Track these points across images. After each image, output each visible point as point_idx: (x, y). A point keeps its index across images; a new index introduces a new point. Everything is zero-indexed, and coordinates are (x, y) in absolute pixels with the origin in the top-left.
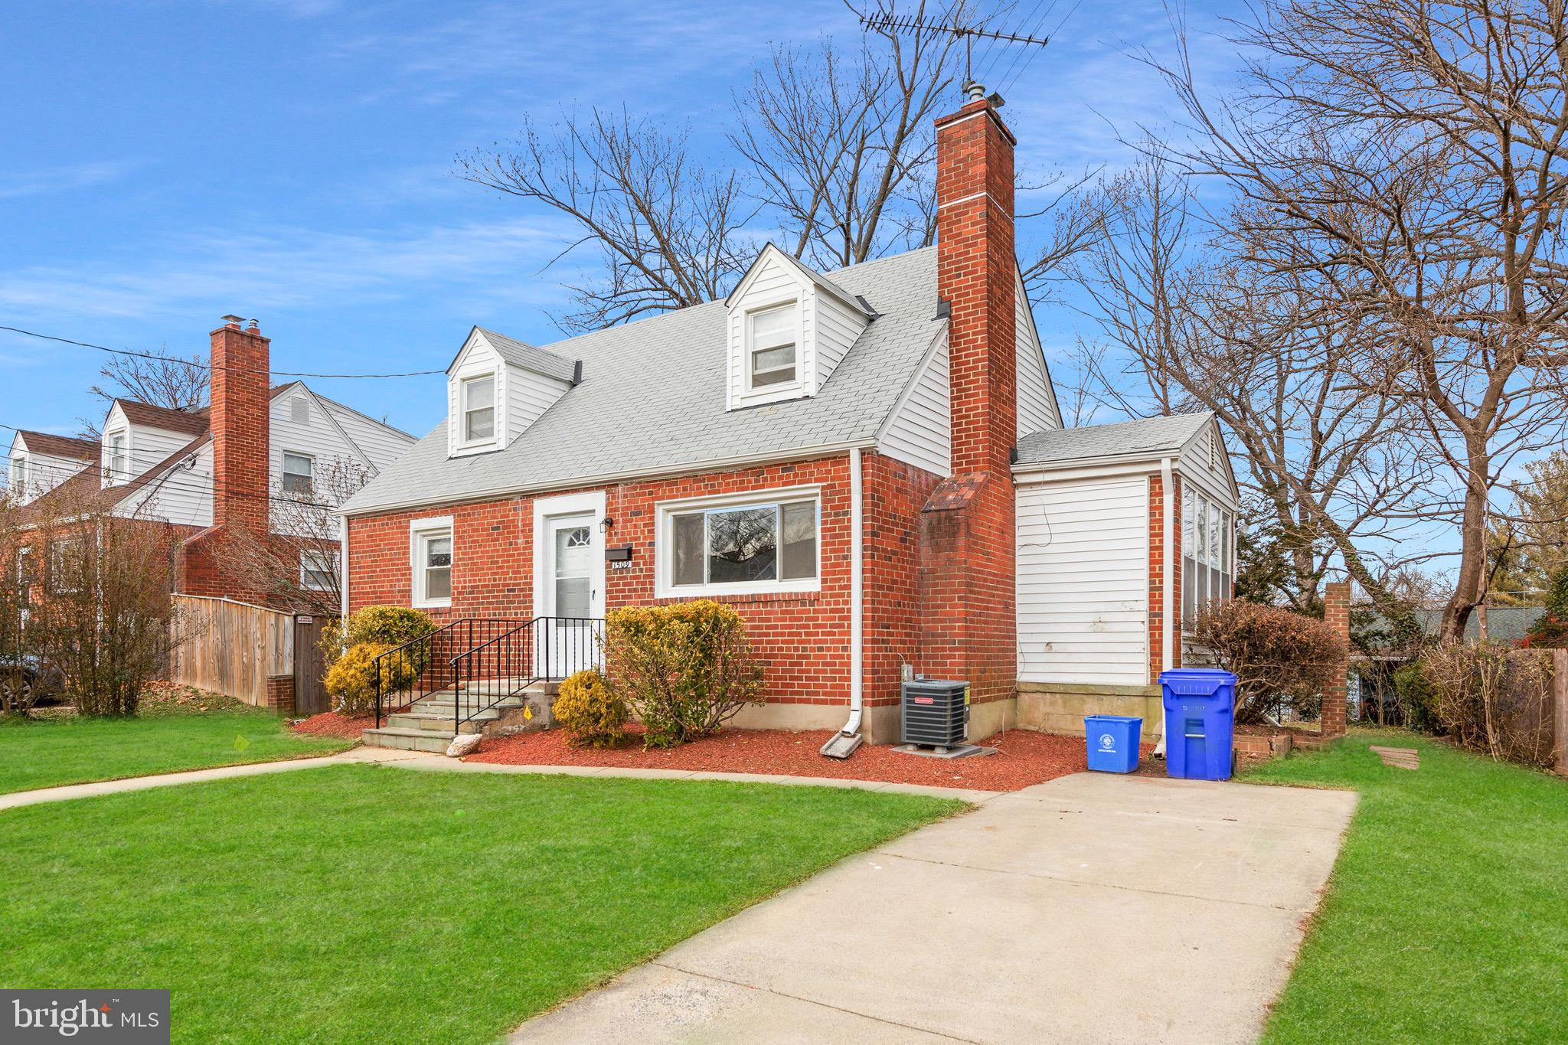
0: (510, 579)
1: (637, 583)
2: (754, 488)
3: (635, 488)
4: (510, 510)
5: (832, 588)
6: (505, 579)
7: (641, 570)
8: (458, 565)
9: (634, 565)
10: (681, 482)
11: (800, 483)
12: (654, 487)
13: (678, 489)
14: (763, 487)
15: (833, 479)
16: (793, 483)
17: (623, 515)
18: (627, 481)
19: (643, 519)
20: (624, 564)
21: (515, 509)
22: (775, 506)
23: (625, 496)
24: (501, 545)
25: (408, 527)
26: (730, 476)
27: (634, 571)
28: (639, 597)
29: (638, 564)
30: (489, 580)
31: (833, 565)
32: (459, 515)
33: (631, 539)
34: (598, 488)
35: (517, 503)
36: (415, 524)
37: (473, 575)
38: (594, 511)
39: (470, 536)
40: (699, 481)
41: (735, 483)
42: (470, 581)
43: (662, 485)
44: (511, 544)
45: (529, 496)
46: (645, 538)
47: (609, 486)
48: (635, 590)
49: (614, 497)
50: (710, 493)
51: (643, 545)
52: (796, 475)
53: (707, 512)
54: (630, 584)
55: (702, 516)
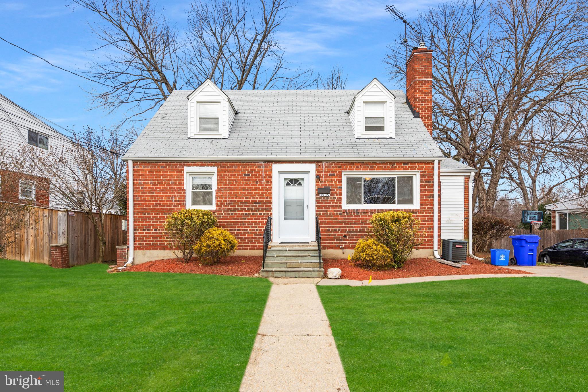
0: (257, 198)
1: (333, 203)
2: (390, 170)
3: (332, 164)
4: (256, 167)
5: (424, 208)
6: (253, 198)
7: (335, 198)
8: (221, 190)
9: (331, 195)
10: (355, 165)
11: (411, 169)
12: (341, 165)
13: (354, 167)
14: (395, 169)
15: (425, 169)
16: (408, 169)
17: (324, 175)
18: (326, 161)
19: (335, 177)
20: (327, 195)
21: (260, 167)
22: (396, 177)
23: (326, 167)
24: (250, 183)
25: (183, 170)
26: (380, 164)
27: (331, 198)
28: (334, 208)
29: (334, 195)
30: (243, 198)
31: (425, 200)
32: (221, 167)
33: (329, 185)
34: (314, 162)
35: (261, 164)
36: (187, 169)
37: (230, 195)
38: (309, 172)
39: (229, 177)
40: (365, 164)
41: (382, 167)
42: (229, 198)
43: (346, 165)
44: (257, 182)
45: (269, 162)
46: (337, 185)
47: (318, 162)
48: (332, 206)
49: (320, 167)
50: (370, 170)
51: (336, 187)
52: (409, 167)
53: (363, 177)
54: (329, 203)
55: (361, 178)
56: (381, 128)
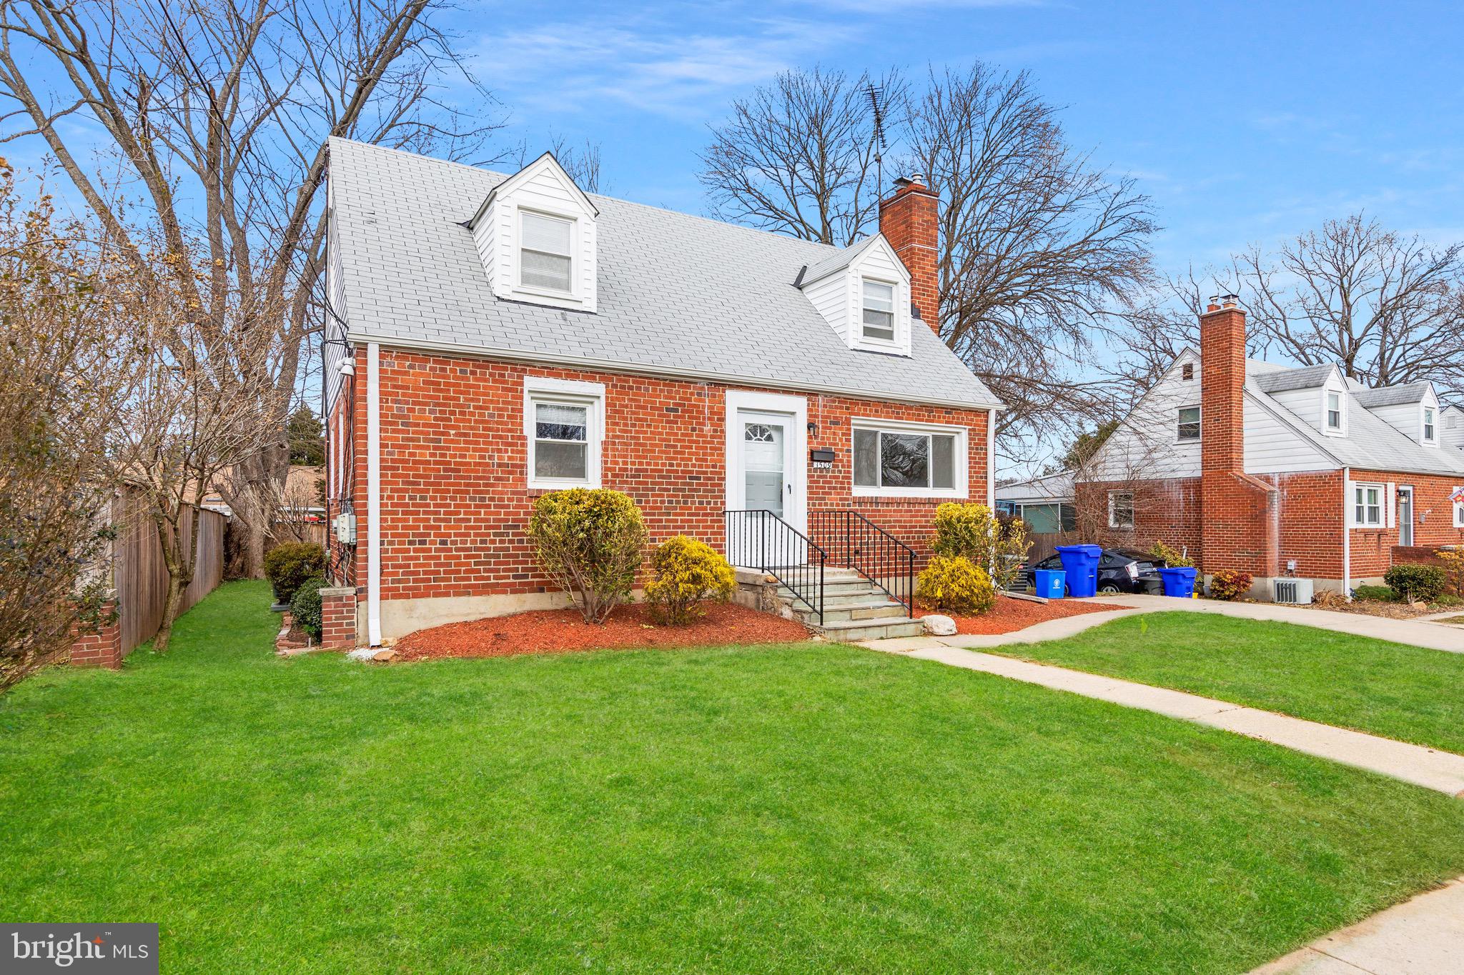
0: (694, 466)
1: (836, 483)
2: (927, 421)
3: (834, 402)
4: (692, 394)
5: (974, 497)
6: (686, 465)
7: (840, 472)
8: (614, 443)
9: (834, 466)
10: (874, 405)
11: (956, 423)
12: (851, 403)
13: (871, 410)
14: (933, 421)
15: (975, 425)
16: (952, 423)
17: (822, 422)
18: (827, 394)
19: (841, 429)
20: (827, 465)
21: (699, 394)
22: (930, 435)
23: (825, 406)
24: (680, 429)
25: (522, 384)
26: (911, 408)
27: (833, 472)
28: (838, 493)
29: (837, 466)
30: (663, 464)
31: (975, 482)
32: (615, 386)
33: (830, 444)
34: (804, 394)
35: (703, 388)
36: (530, 382)
37: (637, 457)
38: (793, 413)
39: (633, 413)
40: (888, 407)
41: (914, 414)
42: (634, 463)
43: (858, 404)
44: (693, 429)
45: (721, 385)
46: (843, 445)
47: (811, 394)
48: (835, 488)
49: (814, 405)
50: (896, 418)
51: (841, 450)
52: (953, 418)
53: (882, 431)
54: (830, 482)
55: (876, 433)
56: (889, 335)
